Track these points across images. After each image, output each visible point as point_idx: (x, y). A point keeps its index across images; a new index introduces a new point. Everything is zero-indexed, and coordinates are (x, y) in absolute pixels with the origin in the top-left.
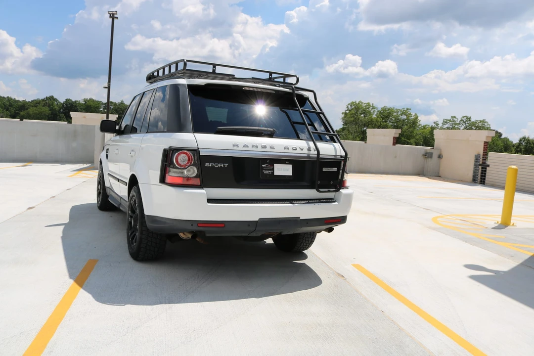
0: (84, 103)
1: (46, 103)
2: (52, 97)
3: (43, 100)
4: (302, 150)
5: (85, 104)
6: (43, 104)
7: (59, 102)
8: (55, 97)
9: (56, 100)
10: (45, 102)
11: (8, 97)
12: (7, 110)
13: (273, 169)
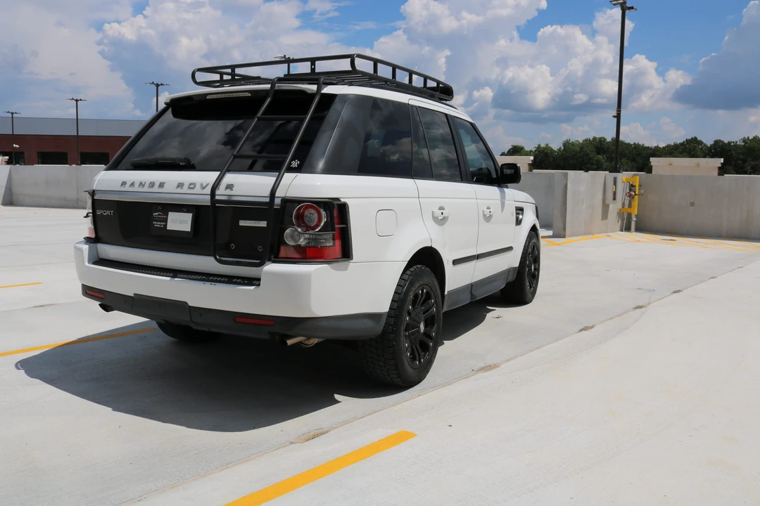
0: (743, 144)
1: (686, 148)
2: (696, 138)
3: (682, 144)
4: (204, 188)
5: (744, 146)
6: (680, 150)
7: (705, 145)
8: (699, 139)
9: (700, 143)
10: (683, 147)
11: (634, 144)
12: (634, 160)
13: (166, 220)
